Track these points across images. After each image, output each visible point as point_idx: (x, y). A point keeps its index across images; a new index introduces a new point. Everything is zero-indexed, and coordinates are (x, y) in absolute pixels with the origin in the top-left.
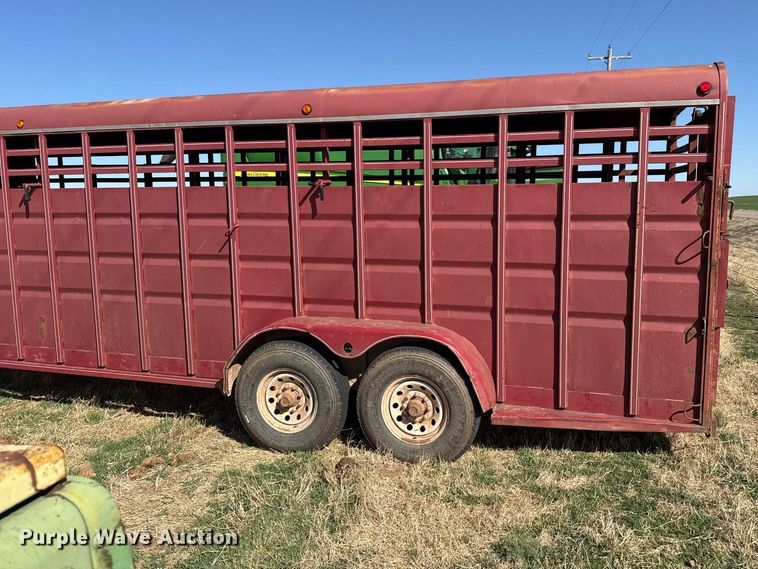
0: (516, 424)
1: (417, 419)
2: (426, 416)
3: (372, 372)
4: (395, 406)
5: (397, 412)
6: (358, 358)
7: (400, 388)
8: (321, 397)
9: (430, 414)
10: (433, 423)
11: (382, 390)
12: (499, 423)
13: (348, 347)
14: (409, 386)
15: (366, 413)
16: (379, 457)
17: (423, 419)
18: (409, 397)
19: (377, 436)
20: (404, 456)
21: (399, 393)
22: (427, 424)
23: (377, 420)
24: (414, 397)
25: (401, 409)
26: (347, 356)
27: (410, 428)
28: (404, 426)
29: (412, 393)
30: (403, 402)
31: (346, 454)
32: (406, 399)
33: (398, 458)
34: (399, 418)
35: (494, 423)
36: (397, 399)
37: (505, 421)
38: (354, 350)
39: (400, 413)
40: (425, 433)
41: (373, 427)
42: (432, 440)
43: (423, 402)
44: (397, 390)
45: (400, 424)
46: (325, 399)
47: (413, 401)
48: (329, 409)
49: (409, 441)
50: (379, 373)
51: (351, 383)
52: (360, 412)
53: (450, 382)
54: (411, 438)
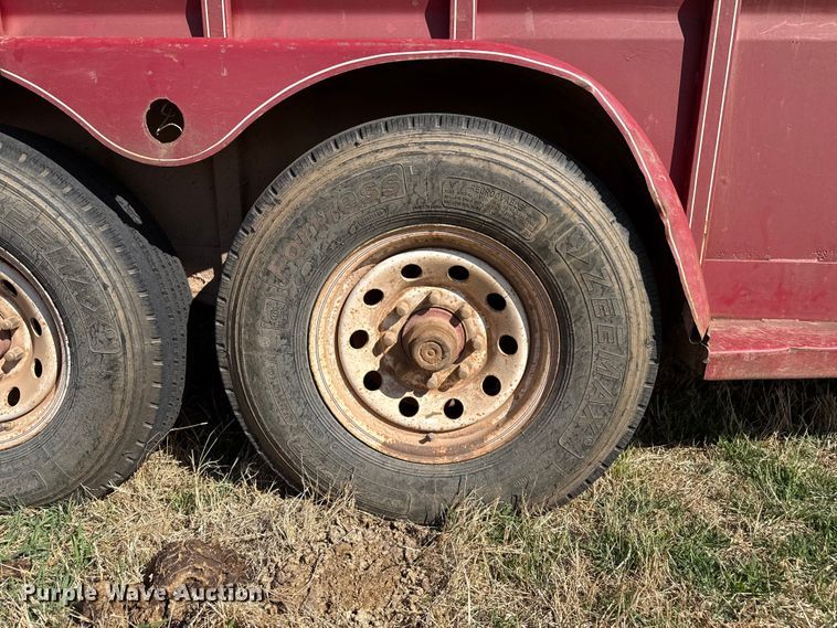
0: (783, 372)
1: (436, 379)
2: (463, 366)
3: (269, 219)
4: (359, 339)
5: (362, 362)
6: (209, 162)
7: (376, 277)
8: (79, 323)
9: (479, 357)
10: (492, 386)
11: (310, 287)
12: (731, 373)
13: (165, 120)
14: (411, 271)
15: (254, 372)
16: (310, 509)
17: (456, 376)
18: (407, 309)
19: (298, 443)
20: (395, 503)
21: (373, 297)
22: (469, 394)
23: (298, 392)
24: (425, 307)
25: (376, 351)
26: (161, 155)
27: (409, 408)
28: (389, 405)
29: (416, 295)
30: (381, 328)
31: (189, 503)
32: (395, 314)
33: (375, 511)
34: (372, 381)
35: (711, 374)
36: (362, 317)
37: (750, 365)
38: (188, 132)
39: (373, 364)
40: (464, 419)
41: (281, 418)
42: (493, 441)
43: (457, 318)
44: (365, 286)
45: (377, 398)
46: (93, 330)
47: (417, 320)
48: (113, 365)
49: (411, 451)
50: (299, 221)
51: (197, 284)
52: (232, 368)
53: (575, 238)
54: (414, 439)
